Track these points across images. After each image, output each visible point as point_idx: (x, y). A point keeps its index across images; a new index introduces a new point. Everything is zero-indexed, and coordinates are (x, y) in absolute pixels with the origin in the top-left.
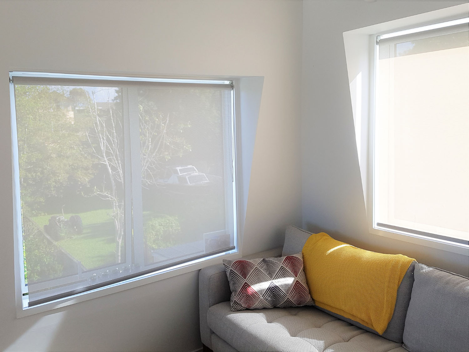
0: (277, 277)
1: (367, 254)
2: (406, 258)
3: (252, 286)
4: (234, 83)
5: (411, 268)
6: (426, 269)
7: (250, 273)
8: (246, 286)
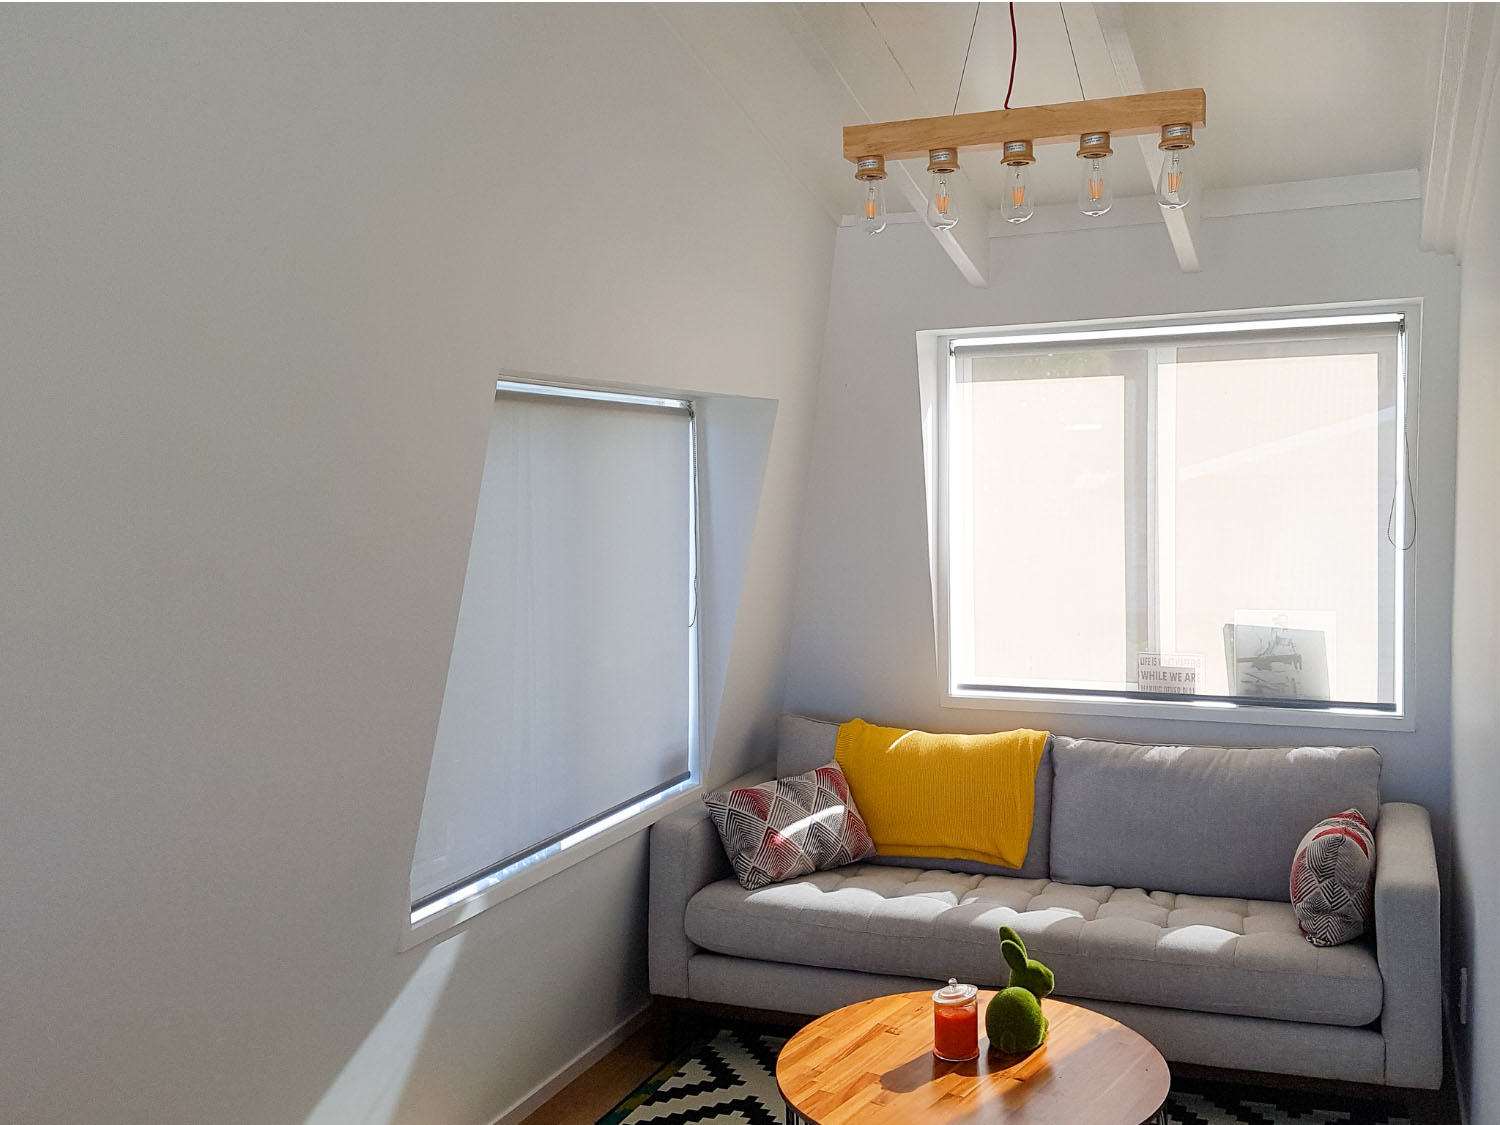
0: (819, 808)
1: (965, 741)
2: (1034, 735)
3: (781, 832)
4: (694, 408)
5: (1048, 747)
6: (1073, 743)
7: (771, 809)
8: (771, 833)
